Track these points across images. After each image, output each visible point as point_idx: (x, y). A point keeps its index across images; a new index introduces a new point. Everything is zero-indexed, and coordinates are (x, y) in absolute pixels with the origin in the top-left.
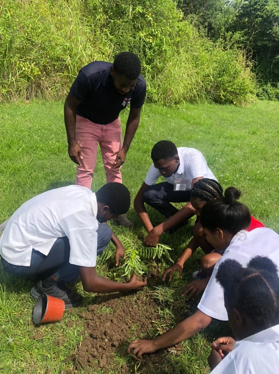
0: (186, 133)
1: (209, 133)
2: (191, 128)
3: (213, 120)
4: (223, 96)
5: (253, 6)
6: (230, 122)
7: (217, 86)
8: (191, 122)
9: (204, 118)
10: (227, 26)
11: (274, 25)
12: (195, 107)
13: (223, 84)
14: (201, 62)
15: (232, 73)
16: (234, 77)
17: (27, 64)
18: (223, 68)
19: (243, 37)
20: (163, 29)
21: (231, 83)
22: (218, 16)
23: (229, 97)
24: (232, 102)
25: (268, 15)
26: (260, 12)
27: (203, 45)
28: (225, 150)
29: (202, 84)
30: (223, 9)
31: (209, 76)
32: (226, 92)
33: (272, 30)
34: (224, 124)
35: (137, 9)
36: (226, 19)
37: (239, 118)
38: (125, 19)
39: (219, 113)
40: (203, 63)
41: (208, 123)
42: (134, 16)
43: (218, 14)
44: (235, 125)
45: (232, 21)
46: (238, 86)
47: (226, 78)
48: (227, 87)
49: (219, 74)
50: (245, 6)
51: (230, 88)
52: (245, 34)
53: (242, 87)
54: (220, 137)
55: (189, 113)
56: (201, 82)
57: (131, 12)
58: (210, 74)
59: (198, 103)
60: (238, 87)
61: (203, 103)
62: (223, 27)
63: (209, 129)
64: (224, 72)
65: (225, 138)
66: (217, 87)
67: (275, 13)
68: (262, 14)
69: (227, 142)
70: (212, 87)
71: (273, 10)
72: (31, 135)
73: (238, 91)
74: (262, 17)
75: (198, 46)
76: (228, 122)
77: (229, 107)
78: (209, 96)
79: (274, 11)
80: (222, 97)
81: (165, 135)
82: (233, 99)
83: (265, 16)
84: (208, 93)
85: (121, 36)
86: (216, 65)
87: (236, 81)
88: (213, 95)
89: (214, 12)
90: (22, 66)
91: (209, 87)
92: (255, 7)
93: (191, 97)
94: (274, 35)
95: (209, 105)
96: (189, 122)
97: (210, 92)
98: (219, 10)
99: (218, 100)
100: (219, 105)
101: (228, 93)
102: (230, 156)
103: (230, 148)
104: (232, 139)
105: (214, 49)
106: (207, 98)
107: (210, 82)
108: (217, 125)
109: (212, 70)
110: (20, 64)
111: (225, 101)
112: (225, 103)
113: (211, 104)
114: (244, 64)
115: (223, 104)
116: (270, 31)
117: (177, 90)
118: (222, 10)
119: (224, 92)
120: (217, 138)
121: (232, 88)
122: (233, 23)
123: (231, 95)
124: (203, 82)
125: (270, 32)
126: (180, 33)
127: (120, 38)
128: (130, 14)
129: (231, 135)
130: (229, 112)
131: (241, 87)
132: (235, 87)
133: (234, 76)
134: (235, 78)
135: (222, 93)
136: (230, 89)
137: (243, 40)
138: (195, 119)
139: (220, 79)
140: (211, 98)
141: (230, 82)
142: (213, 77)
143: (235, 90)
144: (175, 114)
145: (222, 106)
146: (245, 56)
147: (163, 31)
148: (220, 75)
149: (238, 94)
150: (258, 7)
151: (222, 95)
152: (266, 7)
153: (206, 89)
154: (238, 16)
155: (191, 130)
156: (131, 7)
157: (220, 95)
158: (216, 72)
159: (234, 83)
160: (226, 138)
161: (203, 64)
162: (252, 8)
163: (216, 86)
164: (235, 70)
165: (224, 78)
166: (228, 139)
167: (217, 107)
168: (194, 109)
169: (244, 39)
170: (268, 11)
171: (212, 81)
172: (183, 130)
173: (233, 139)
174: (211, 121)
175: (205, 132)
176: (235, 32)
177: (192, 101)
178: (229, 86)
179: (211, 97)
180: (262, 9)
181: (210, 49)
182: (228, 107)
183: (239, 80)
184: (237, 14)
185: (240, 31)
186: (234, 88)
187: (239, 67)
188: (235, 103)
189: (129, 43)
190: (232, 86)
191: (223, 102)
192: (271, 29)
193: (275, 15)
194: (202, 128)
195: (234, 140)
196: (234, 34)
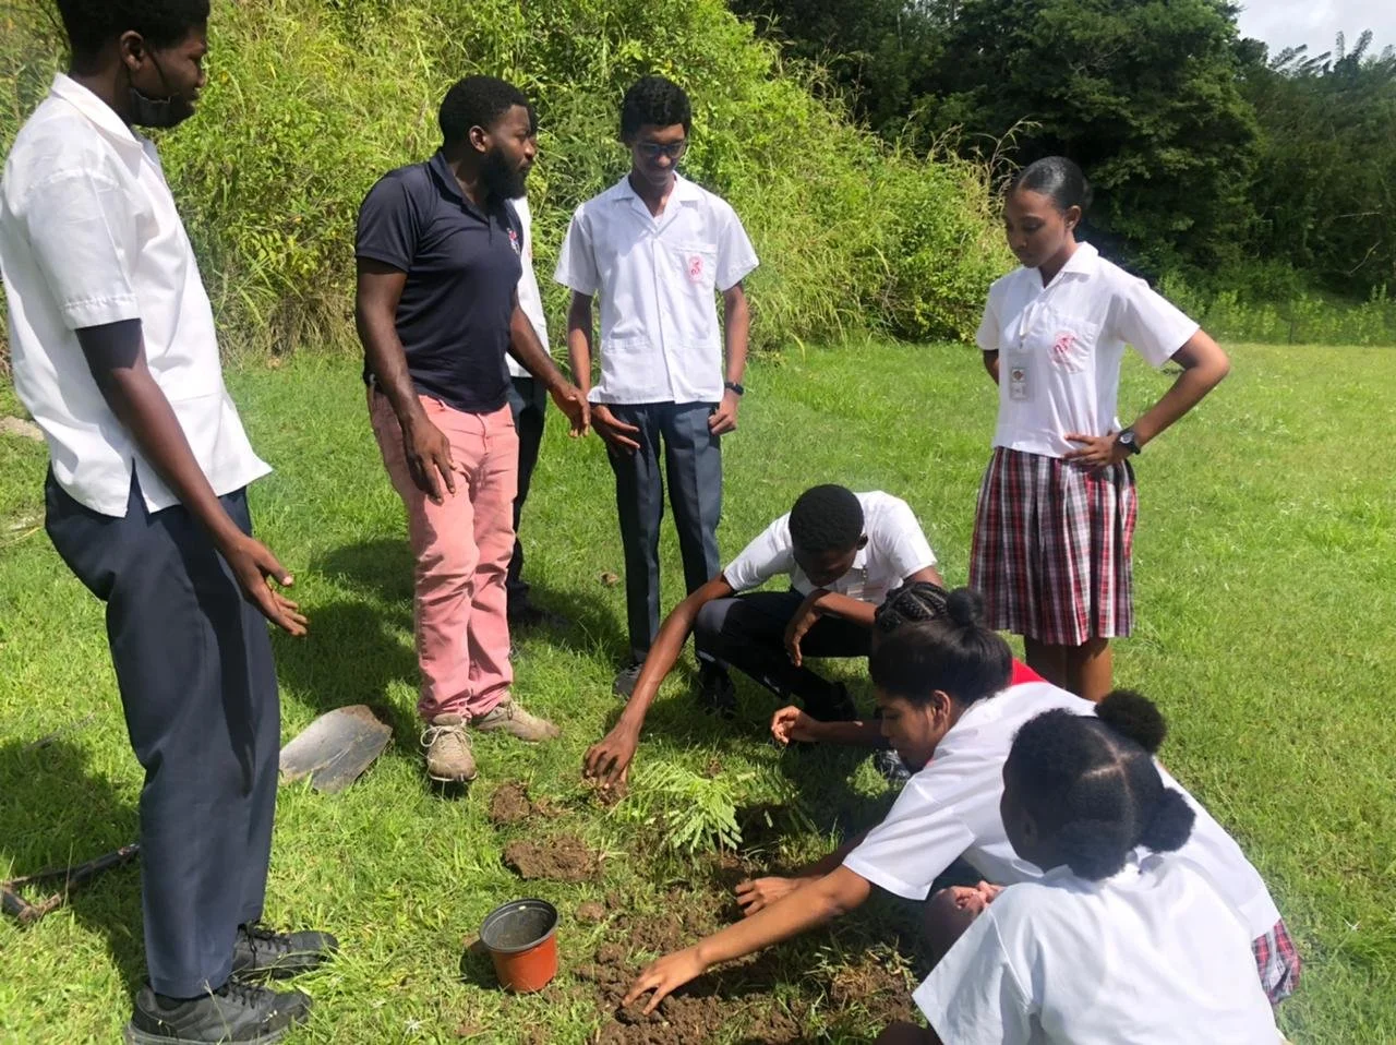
0: (814, 445)
1: (888, 441)
2: (827, 427)
3: (898, 399)
4: (923, 315)
5: (997, 11)
6: (954, 402)
7: (901, 284)
8: (825, 409)
9: (866, 391)
10: (915, 74)
11: (1073, 71)
12: (831, 356)
13: (919, 277)
14: (843, 208)
15: (947, 238)
16: (956, 252)
17: (275, 240)
18: (917, 224)
19: (973, 111)
20: (713, 109)
21: (945, 272)
22: (884, 41)
23: (944, 318)
24: (953, 335)
25: (1048, 39)
26: (1024, 28)
27: (845, 149)
28: (946, 493)
29: (850, 279)
30: (899, 19)
31: (870, 252)
32: (932, 303)
33: (1068, 87)
34: (932, 408)
35: (626, 48)
36: (910, 53)
37: (981, 388)
38: (586, 79)
39: (915, 374)
40: (850, 209)
41: (881, 409)
42: (617, 70)
43: (883, 36)
44: (971, 413)
45: (931, 58)
46: (970, 280)
47: (928, 256)
48: (934, 284)
49: (905, 244)
50: (971, 10)
51: (945, 289)
52: (981, 101)
53: (984, 285)
54: (924, 453)
55: (816, 377)
56: (847, 274)
57: (604, 58)
58: (875, 245)
59: (839, 343)
60: (972, 282)
61: (858, 342)
62: (903, 78)
63: (886, 427)
64: (920, 236)
65: (941, 456)
66: (902, 288)
67: (1073, 32)
68: (1030, 36)
69: (949, 468)
70: (884, 287)
71: (1066, 20)
72: (307, 472)
73: (971, 298)
74: (1030, 44)
75: (830, 156)
76: (947, 404)
77: (945, 350)
78: (876, 316)
79: (1069, 25)
80: (920, 319)
81: (746, 455)
82: (956, 323)
83: (1039, 43)
84: (870, 309)
85: (576, 134)
86: (893, 216)
87: (962, 265)
88: (891, 314)
89: (870, 29)
90: (258, 246)
91: (874, 289)
92: (1005, 12)
93: (816, 323)
94: (1077, 104)
95: (879, 346)
96: (816, 409)
97: (878, 303)
98: (885, 24)
99: (906, 331)
100: (911, 346)
101: (937, 302)
102: (962, 514)
103: (960, 487)
104: (964, 457)
105: (880, 162)
106: (868, 325)
107: (878, 272)
108: (913, 414)
109: (880, 232)
110: (253, 241)
111: (931, 331)
112: (931, 340)
113: (883, 342)
114: (985, 207)
115: (926, 343)
116: (1063, 89)
117: (769, 303)
118: (894, 23)
119: (925, 300)
120: (916, 457)
121: (951, 289)
122: (935, 65)
123: (951, 311)
124: (853, 271)
125: (1062, 95)
126: (769, 116)
127: (571, 141)
128: (604, 65)
129: (962, 446)
130: (948, 369)
131: (979, 284)
132: (960, 283)
133: (955, 246)
134: (960, 255)
135: (920, 305)
136: (943, 291)
137: (975, 121)
138: (836, 398)
139: (909, 259)
140: (882, 325)
141: (944, 267)
142: (886, 256)
143: (961, 293)
144: (770, 382)
145: (921, 349)
146: (987, 182)
147: (716, 115)
148: (909, 247)
149: (973, 307)
150: (1018, 14)
151: (918, 311)
152: (1043, 12)
153: (865, 293)
154: (952, 42)
155: (828, 435)
156: (605, 46)
157: (913, 313)
158: (892, 238)
159: (957, 272)
160: (945, 455)
161: (847, 212)
162: (995, 17)
163: (899, 284)
164: (956, 226)
165: (924, 256)
166: (952, 459)
167: (906, 352)
168: (830, 363)
169: (978, 117)
170: (1049, 26)
171: (883, 267)
172: (801, 434)
173: (967, 460)
174: (889, 403)
175: (874, 440)
176: (946, 94)
177: (819, 336)
178: (941, 284)
179: (882, 321)
180: (1028, 19)
181: (870, 160)
182: (943, 350)
183: (971, 263)
184: (948, 37)
185: (963, 92)
186: (959, 288)
187: (970, 220)
188: (963, 336)
189: (602, 155)
190: (950, 281)
191: (926, 334)
192: (1065, 83)
193: (1072, 39)
194: (864, 427)
195: (973, 461)
196: (941, 101)
